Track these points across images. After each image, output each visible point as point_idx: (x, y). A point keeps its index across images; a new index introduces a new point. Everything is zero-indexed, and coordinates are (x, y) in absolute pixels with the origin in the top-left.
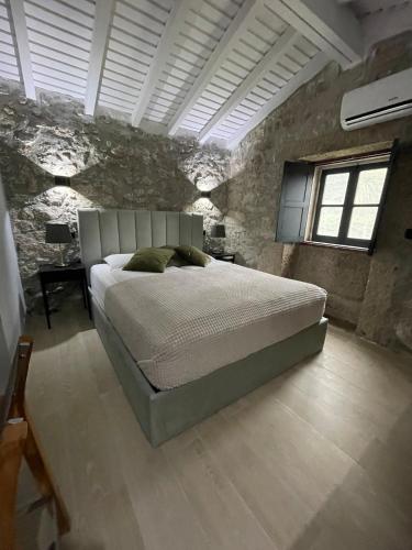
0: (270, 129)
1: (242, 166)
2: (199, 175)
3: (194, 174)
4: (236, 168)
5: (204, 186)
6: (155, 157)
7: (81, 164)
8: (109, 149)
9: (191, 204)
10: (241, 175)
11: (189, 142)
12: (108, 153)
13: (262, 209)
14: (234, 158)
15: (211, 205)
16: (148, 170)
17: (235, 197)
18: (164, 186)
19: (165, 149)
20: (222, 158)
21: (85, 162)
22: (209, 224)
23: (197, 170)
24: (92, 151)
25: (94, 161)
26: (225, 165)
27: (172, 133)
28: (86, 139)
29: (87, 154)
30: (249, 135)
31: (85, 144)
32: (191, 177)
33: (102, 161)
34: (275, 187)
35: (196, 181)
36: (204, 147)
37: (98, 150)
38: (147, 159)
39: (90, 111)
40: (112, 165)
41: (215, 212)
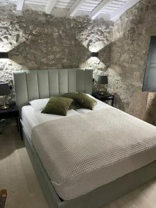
0: (142, 9)
1: (122, 33)
2: (91, 41)
3: (87, 41)
4: (117, 35)
5: (94, 48)
6: (61, 32)
7: (14, 42)
8: (32, 31)
9: (85, 62)
10: (120, 40)
11: (84, 19)
12: (31, 34)
13: (134, 66)
14: (116, 28)
15: (99, 60)
16: (57, 42)
17: (115, 55)
18: (67, 51)
19: (68, 27)
20: (107, 27)
21: (17, 41)
22: (97, 74)
23: (89, 38)
24: (21, 33)
25: (22, 40)
26: (109, 33)
27: (73, 15)
28: (17, 27)
29: (18, 35)
30: (127, 12)
31: (17, 30)
32: (85, 44)
33: (27, 39)
34: (144, 52)
35: (88, 45)
36: (94, 21)
37: (25, 33)
38: (56, 35)
39: (19, 8)
40: (33, 41)
41: (102, 65)
